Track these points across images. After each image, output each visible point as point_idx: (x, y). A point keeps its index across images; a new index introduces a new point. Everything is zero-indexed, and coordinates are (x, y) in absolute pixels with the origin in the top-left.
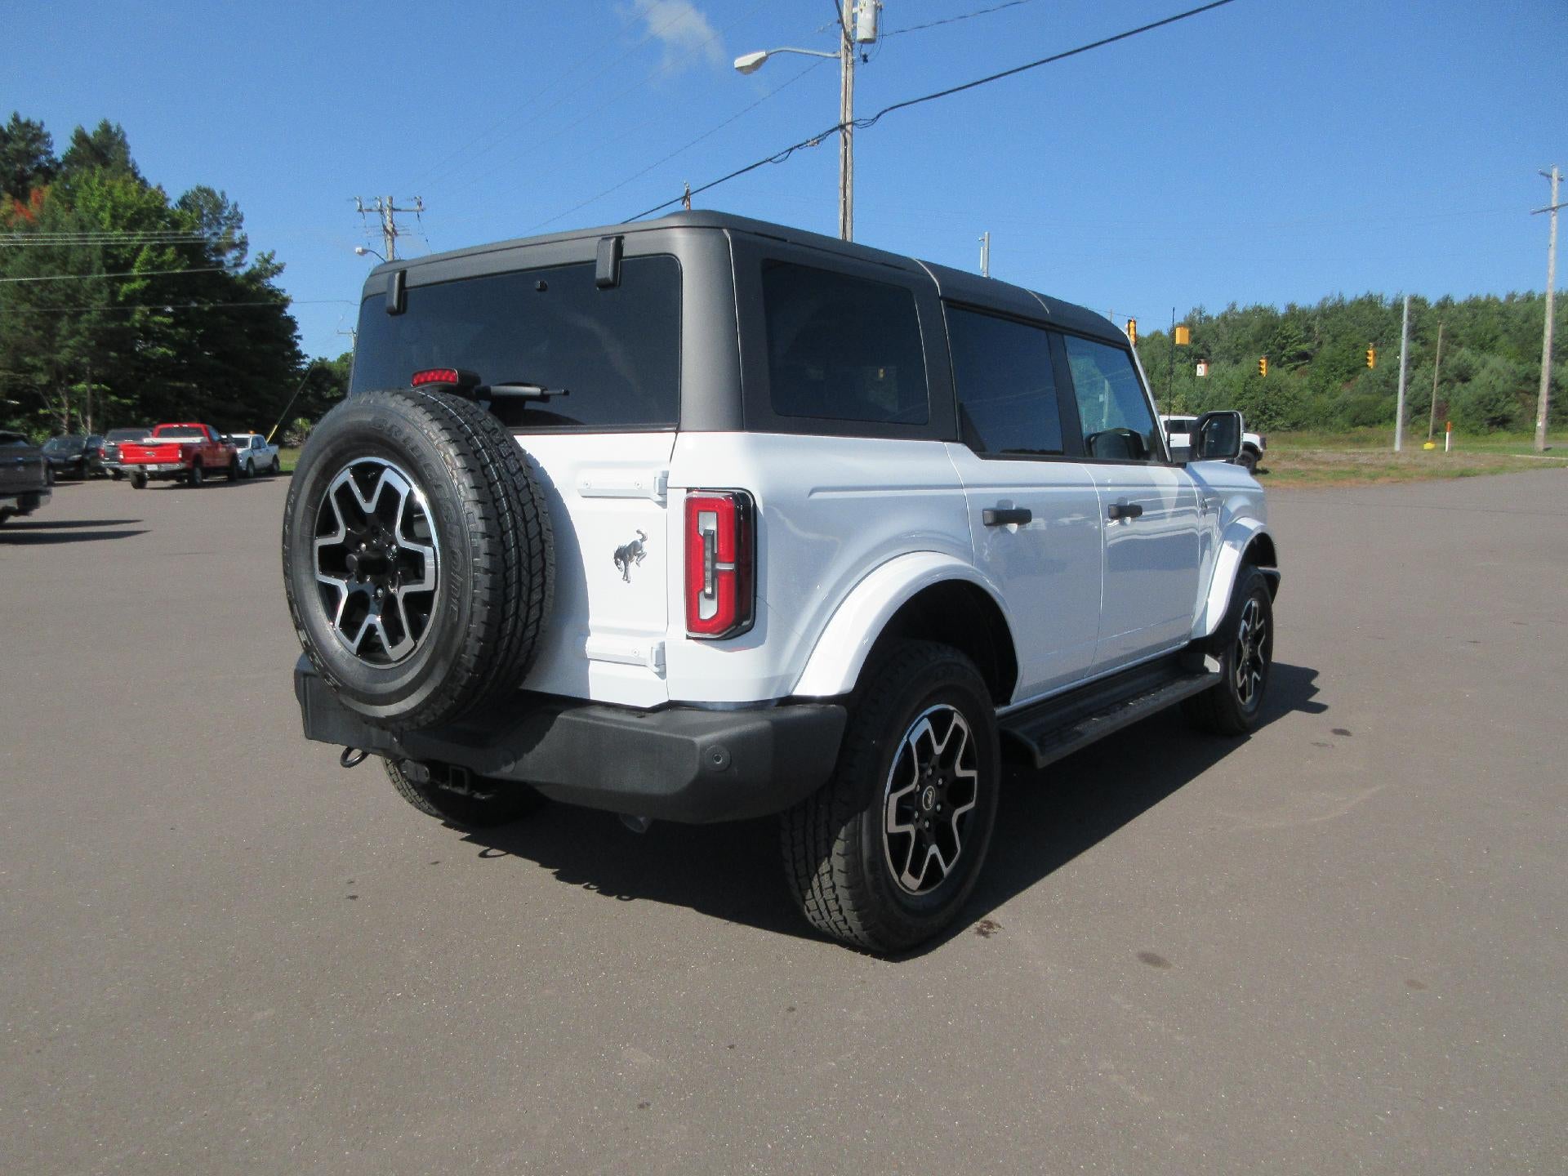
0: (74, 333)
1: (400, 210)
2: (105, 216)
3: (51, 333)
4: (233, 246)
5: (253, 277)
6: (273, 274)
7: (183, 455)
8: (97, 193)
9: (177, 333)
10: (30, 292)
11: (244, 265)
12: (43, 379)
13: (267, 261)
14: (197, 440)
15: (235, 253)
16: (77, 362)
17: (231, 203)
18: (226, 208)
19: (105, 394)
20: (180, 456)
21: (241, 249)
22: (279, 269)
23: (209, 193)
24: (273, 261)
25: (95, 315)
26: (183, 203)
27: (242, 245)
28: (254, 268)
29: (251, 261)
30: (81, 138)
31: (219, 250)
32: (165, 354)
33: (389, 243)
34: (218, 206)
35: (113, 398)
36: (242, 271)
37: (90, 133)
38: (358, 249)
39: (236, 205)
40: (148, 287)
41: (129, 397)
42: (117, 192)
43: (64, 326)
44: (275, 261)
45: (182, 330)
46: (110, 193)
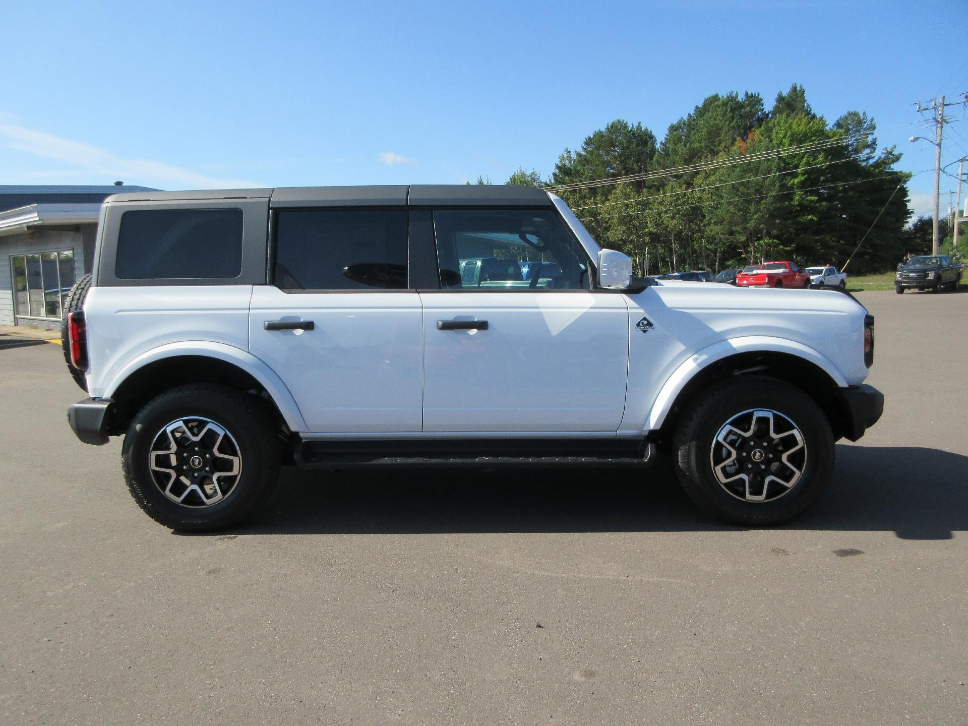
0: (757, 211)
1: (950, 104)
2: (786, 141)
3: (745, 211)
4: (868, 146)
5: (877, 165)
6: (893, 162)
7: (768, 280)
8: (783, 128)
9: (820, 206)
10: (738, 190)
11: (873, 157)
12: (743, 238)
13: (890, 153)
14: (781, 271)
15: (867, 151)
16: (758, 227)
17: (869, 118)
18: (865, 122)
19: (776, 246)
20: (767, 281)
21: (873, 148)
22: (898, 158)
23: (856, 114)
24: (893, 153)
25: (769, 200)
26: (838, 125)
27: (872, 145)
28: (880, 158)
29: (878, 154)
30: (780, 99)
31: (857, 151)
32: (811, 219)
33: (939, 130)
34: (860, 123)
35: (781, 247)
36: (871, 162)
37: (785, 94)
38: (912, 138)
39: (872, 120)
40: (806, 180)
41: (790, 246)
42: (794, 126)
43: (752, 208)
44: (896, 153)
45: (824, 203)
46: (790, 127)
